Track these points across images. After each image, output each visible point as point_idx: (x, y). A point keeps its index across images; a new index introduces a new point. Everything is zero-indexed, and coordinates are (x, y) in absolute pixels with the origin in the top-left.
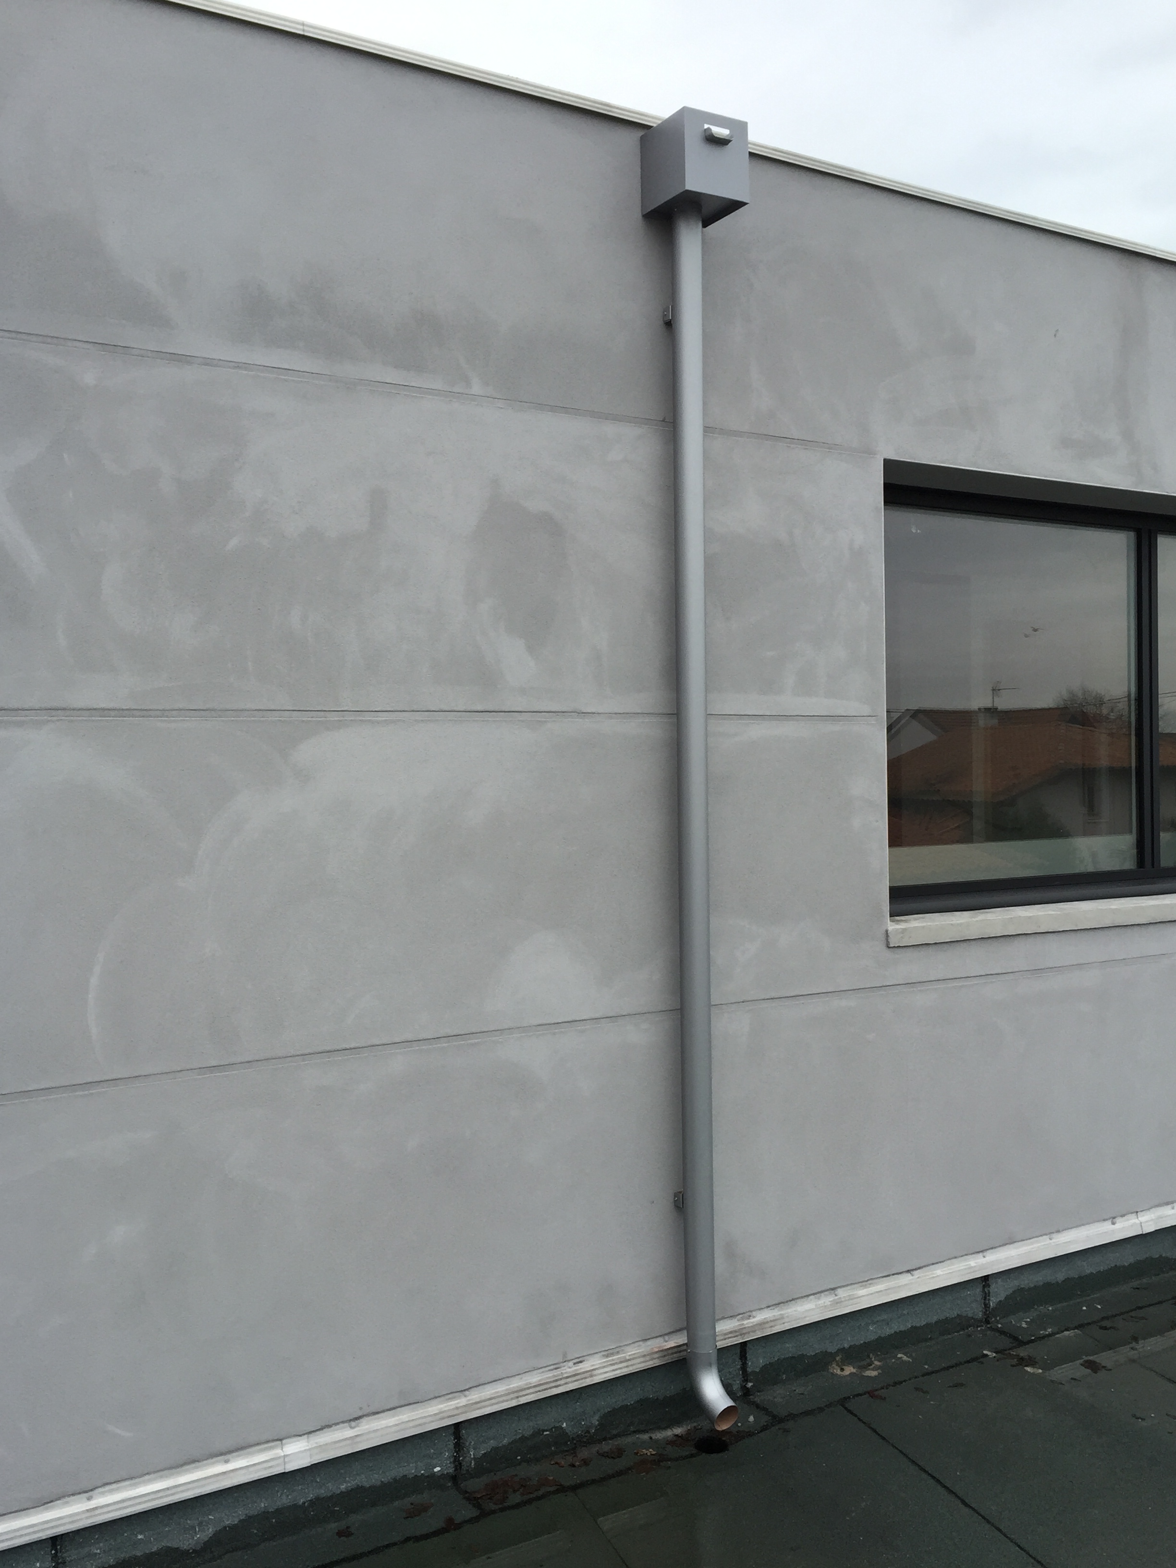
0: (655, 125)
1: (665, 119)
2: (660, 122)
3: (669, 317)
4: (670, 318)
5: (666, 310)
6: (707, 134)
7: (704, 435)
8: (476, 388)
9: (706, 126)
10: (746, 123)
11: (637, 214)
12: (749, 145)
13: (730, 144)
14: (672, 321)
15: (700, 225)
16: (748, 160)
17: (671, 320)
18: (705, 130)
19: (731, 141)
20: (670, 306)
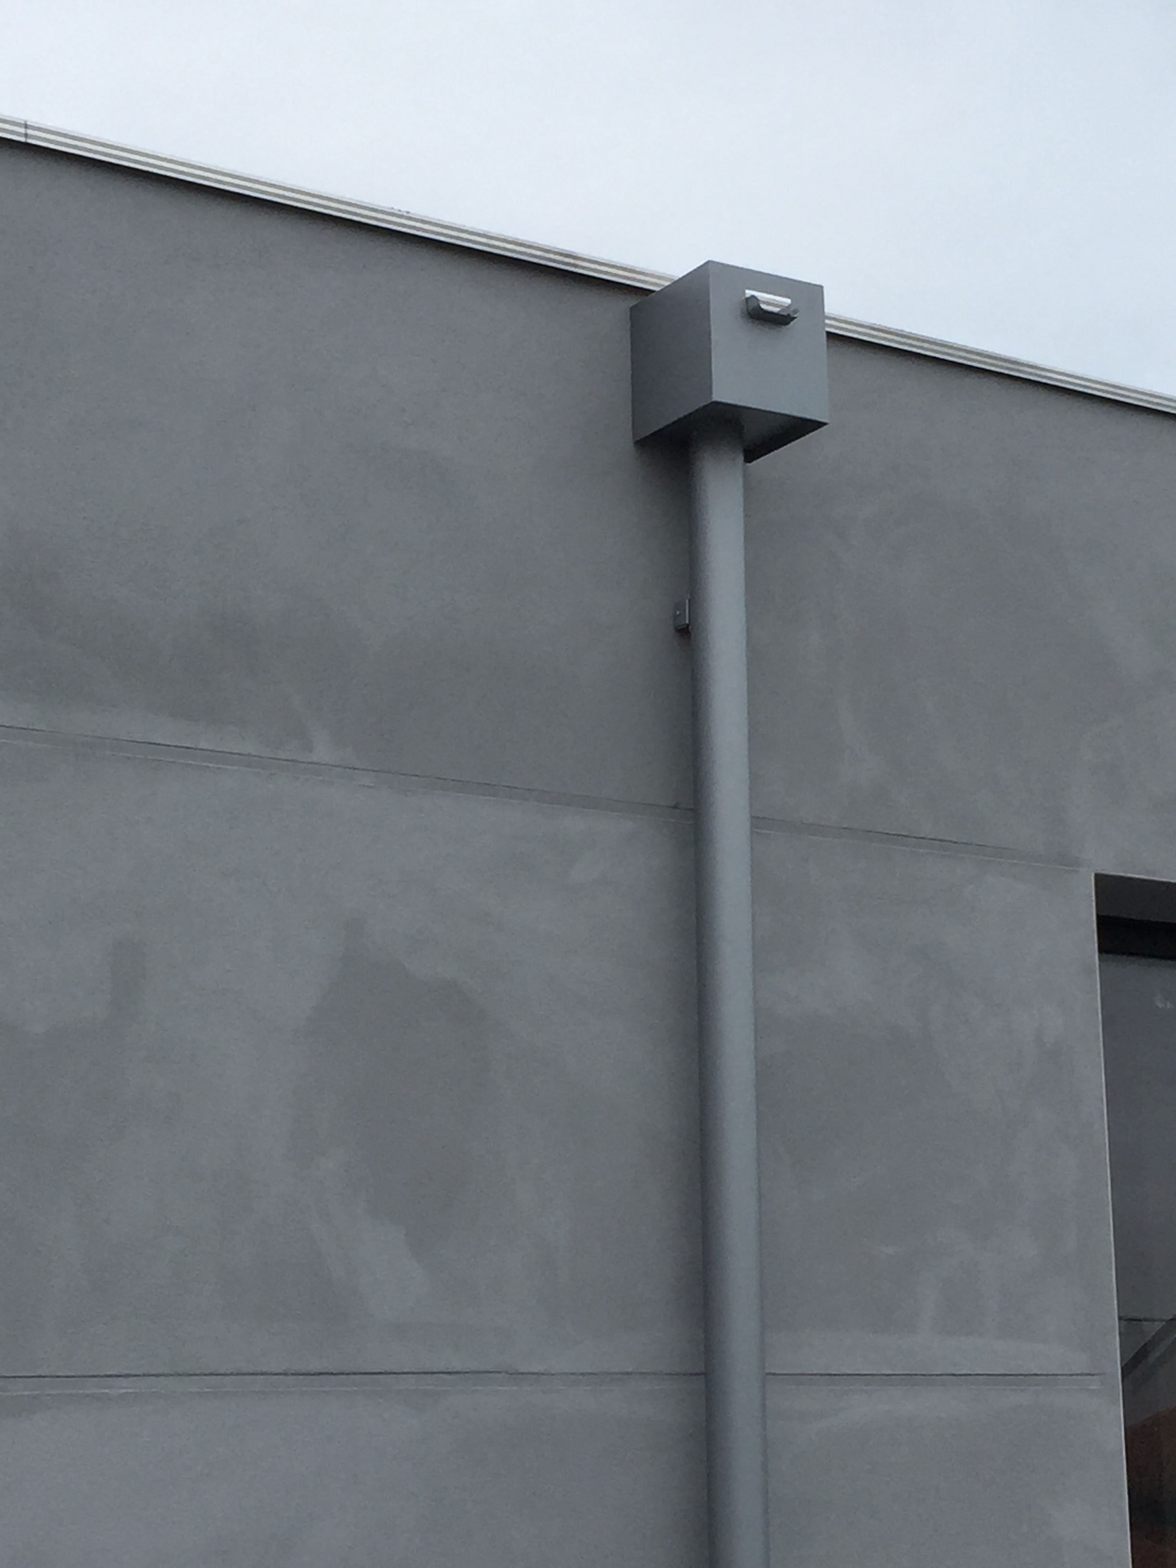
0: (657, 289)
1: (676, 279)
2: (667, 284)
3: (685, 620)
4: (687, 622)
5: (679, 606)
6: (752, 305)
7: (752, 832)
8: (323, 752)
9: (749, 293)
10: (821, 287)
11: (624, 439)
12: (827, 321)
13: (792, 323)
14: (690, 627)
15: (741, 458)
16: (825, 347)
17: (688, 625)
18: (747, 299)
19: (795, 318)
20: (687, 601)
